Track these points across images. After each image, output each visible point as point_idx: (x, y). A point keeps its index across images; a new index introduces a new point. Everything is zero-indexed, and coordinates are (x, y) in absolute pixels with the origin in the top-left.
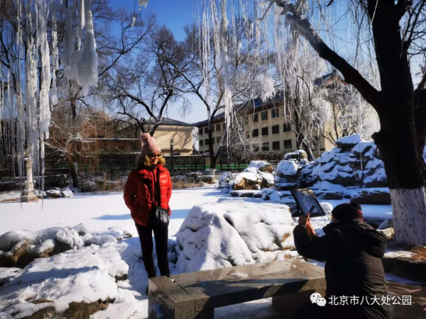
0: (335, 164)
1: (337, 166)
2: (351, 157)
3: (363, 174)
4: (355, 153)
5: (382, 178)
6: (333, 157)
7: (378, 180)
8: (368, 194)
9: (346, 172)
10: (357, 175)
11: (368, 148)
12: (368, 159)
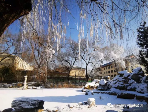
0: (117, 81)
1: (118, 82)
2: (123, 79)
3: (127, 85)
4: (124, 77)
5: (134, 87)
6: (117, 78)
7: (132, 88)
8: (123, 94)
9: (121, 84)
10: (125, 86)
11: (129, 75)
12: (129, 79)
